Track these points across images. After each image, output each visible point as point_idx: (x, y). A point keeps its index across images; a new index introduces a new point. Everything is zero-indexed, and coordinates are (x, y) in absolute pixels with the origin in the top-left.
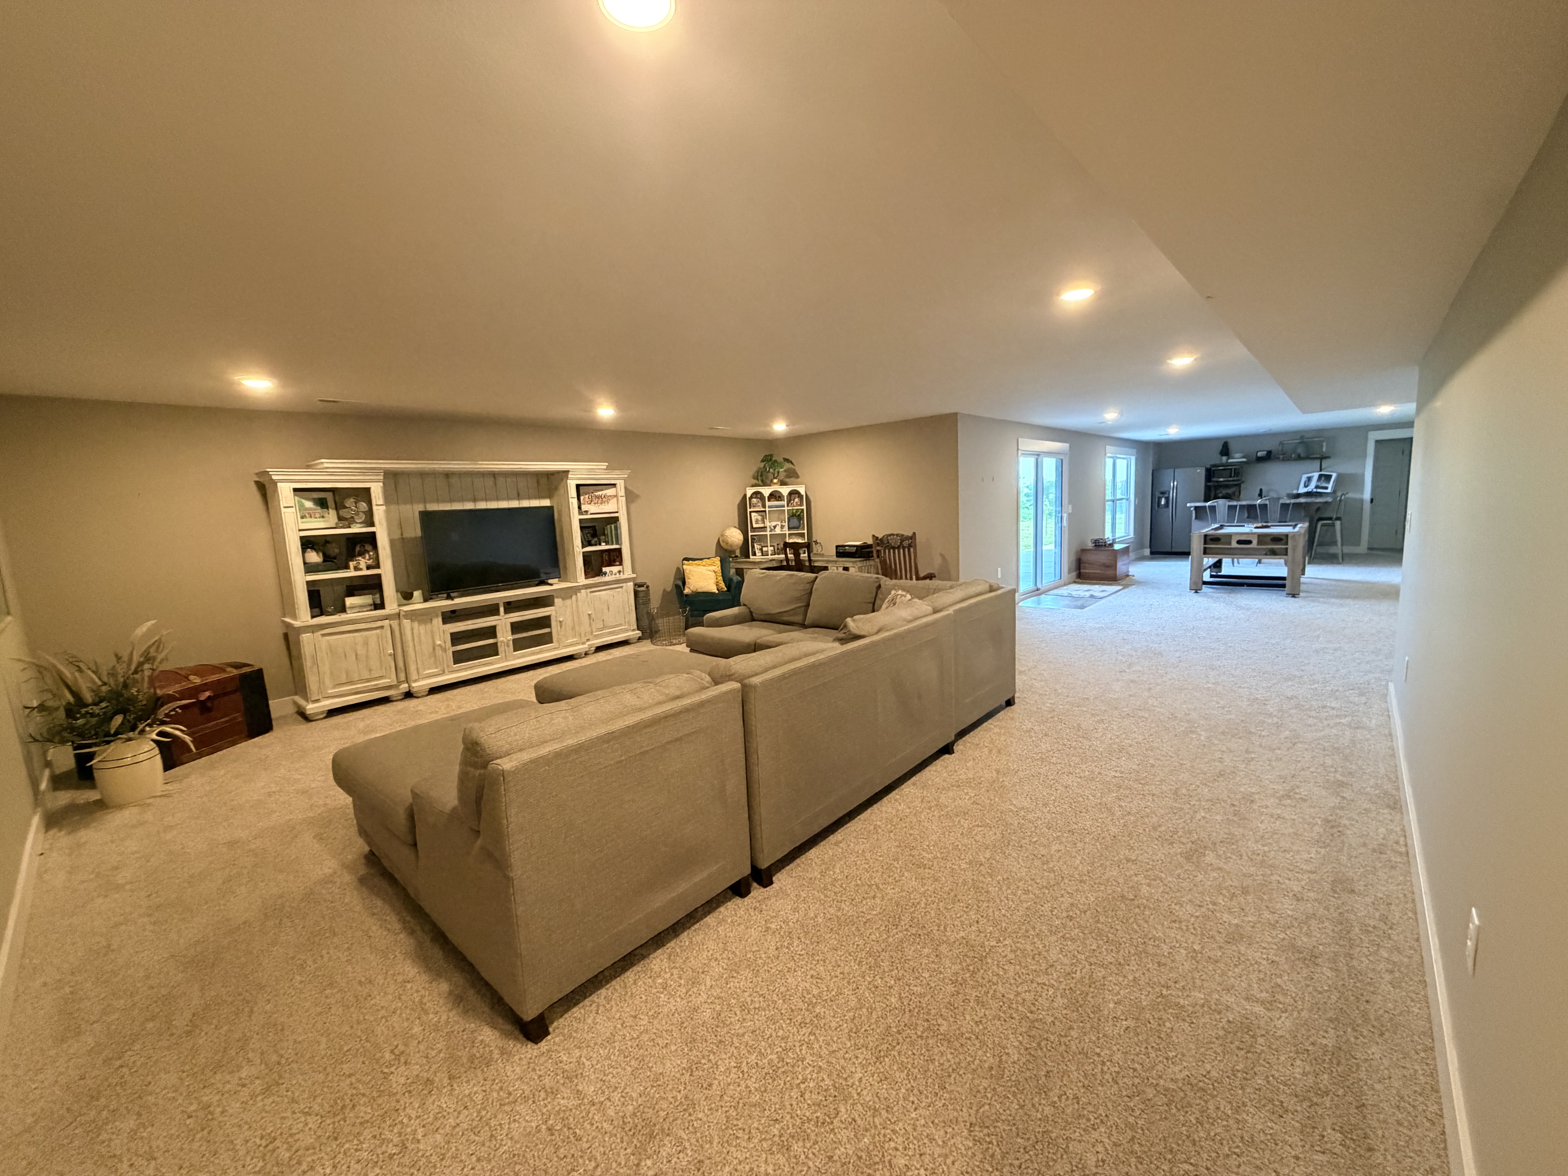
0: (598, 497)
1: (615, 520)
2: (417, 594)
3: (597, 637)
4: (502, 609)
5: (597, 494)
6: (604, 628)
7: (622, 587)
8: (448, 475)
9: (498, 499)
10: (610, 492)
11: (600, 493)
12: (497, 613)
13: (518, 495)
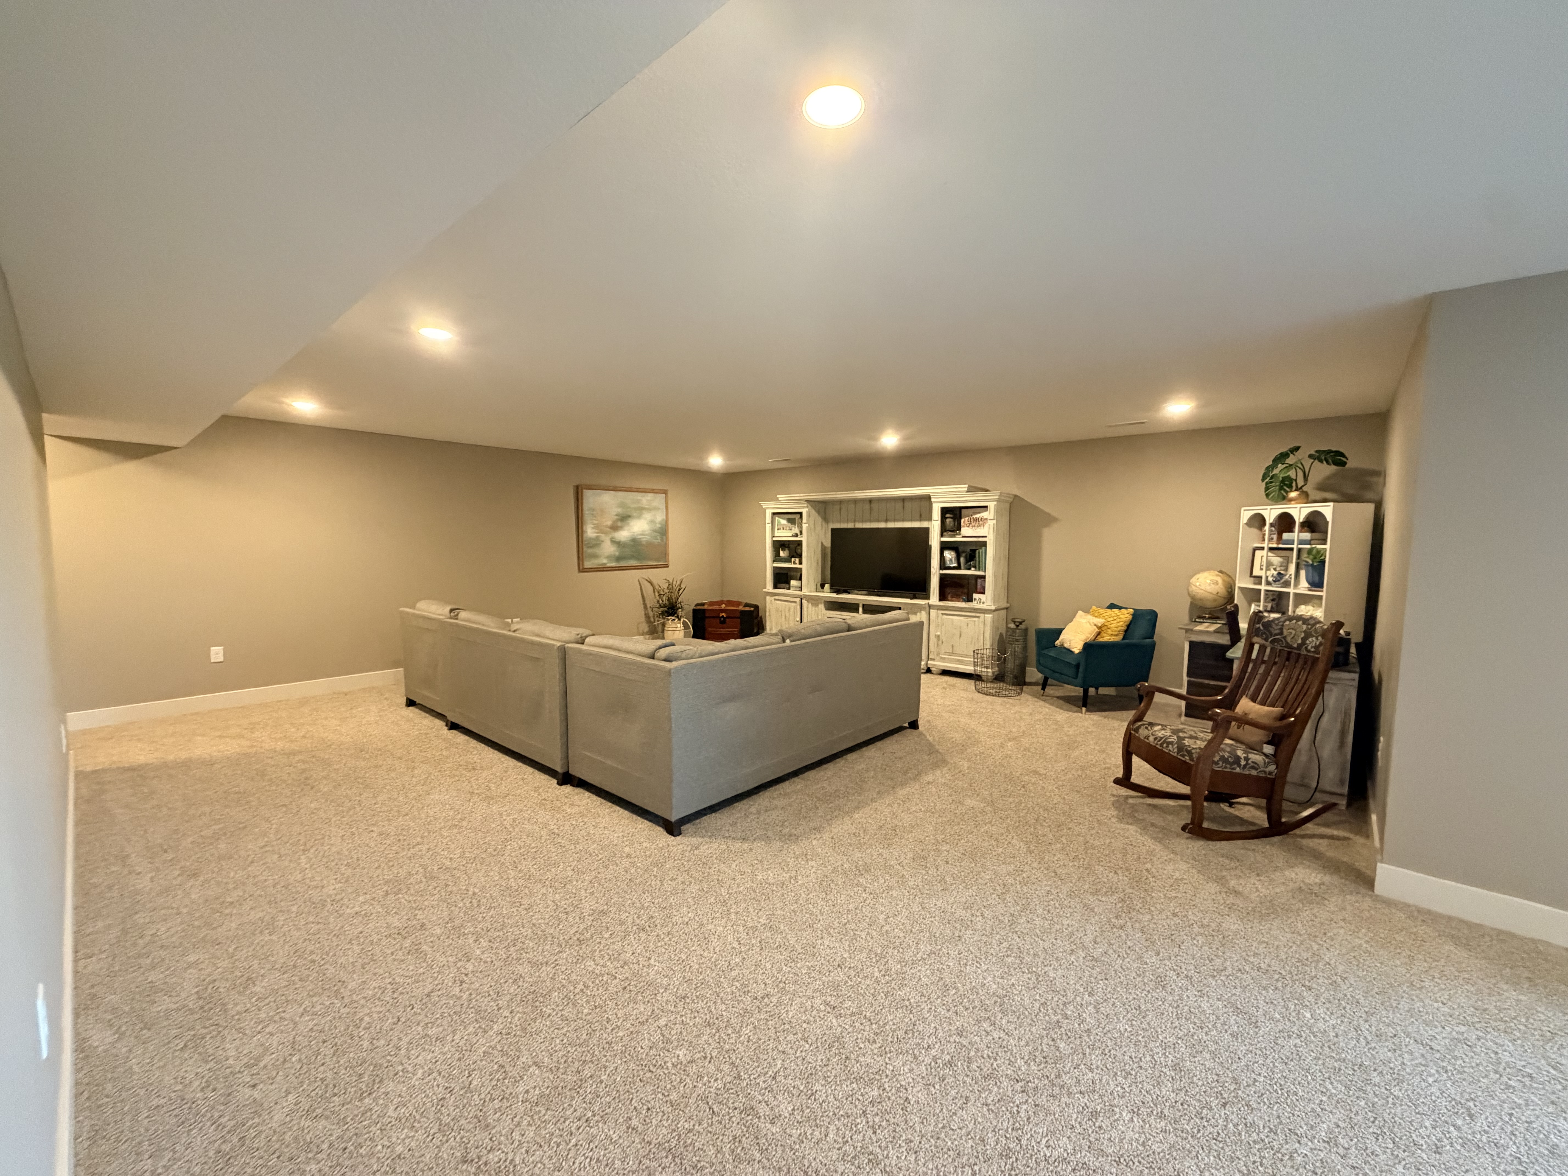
0: (976, 520)
1: (984, 544)
2: (827, 586)
3: (943, 660)
4: (861, 609)
5: (975, 516)
6: (953, 653)
7: (978, 617)
8: (871, 501)
9: (903, 520)
10: (984, 515)
11: (978, 516)
12: (857, 611)
13: (921, 515)
